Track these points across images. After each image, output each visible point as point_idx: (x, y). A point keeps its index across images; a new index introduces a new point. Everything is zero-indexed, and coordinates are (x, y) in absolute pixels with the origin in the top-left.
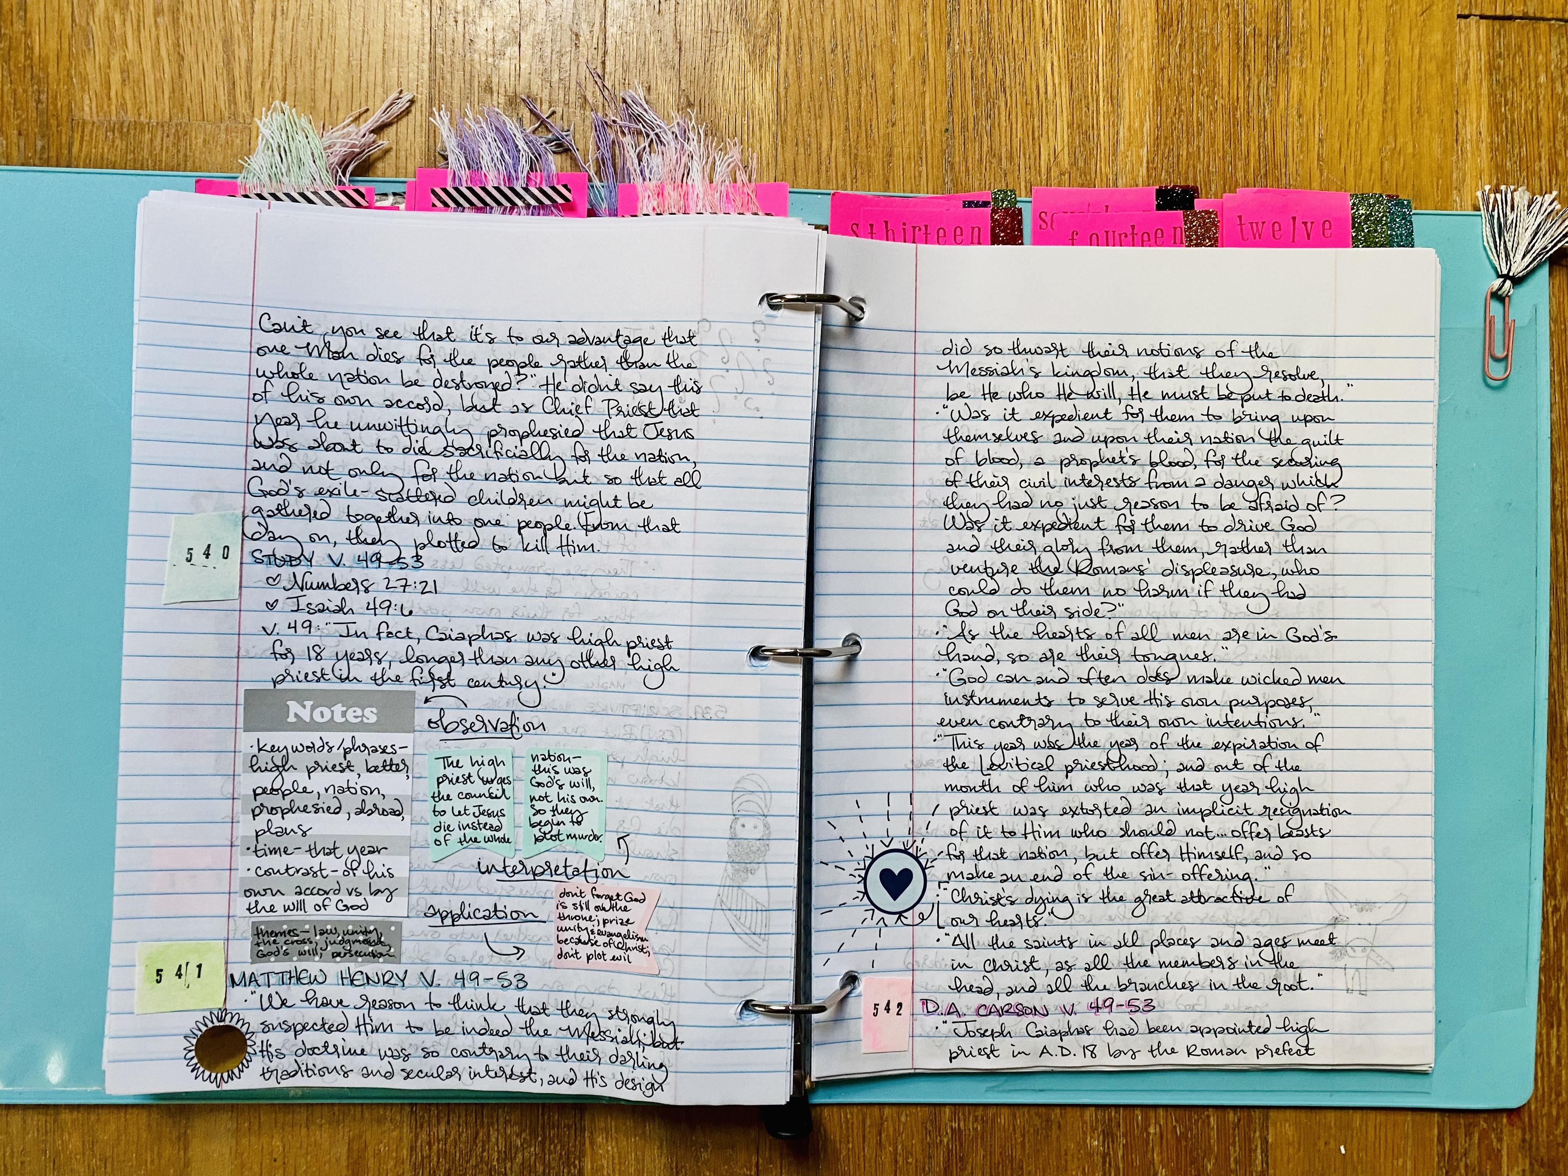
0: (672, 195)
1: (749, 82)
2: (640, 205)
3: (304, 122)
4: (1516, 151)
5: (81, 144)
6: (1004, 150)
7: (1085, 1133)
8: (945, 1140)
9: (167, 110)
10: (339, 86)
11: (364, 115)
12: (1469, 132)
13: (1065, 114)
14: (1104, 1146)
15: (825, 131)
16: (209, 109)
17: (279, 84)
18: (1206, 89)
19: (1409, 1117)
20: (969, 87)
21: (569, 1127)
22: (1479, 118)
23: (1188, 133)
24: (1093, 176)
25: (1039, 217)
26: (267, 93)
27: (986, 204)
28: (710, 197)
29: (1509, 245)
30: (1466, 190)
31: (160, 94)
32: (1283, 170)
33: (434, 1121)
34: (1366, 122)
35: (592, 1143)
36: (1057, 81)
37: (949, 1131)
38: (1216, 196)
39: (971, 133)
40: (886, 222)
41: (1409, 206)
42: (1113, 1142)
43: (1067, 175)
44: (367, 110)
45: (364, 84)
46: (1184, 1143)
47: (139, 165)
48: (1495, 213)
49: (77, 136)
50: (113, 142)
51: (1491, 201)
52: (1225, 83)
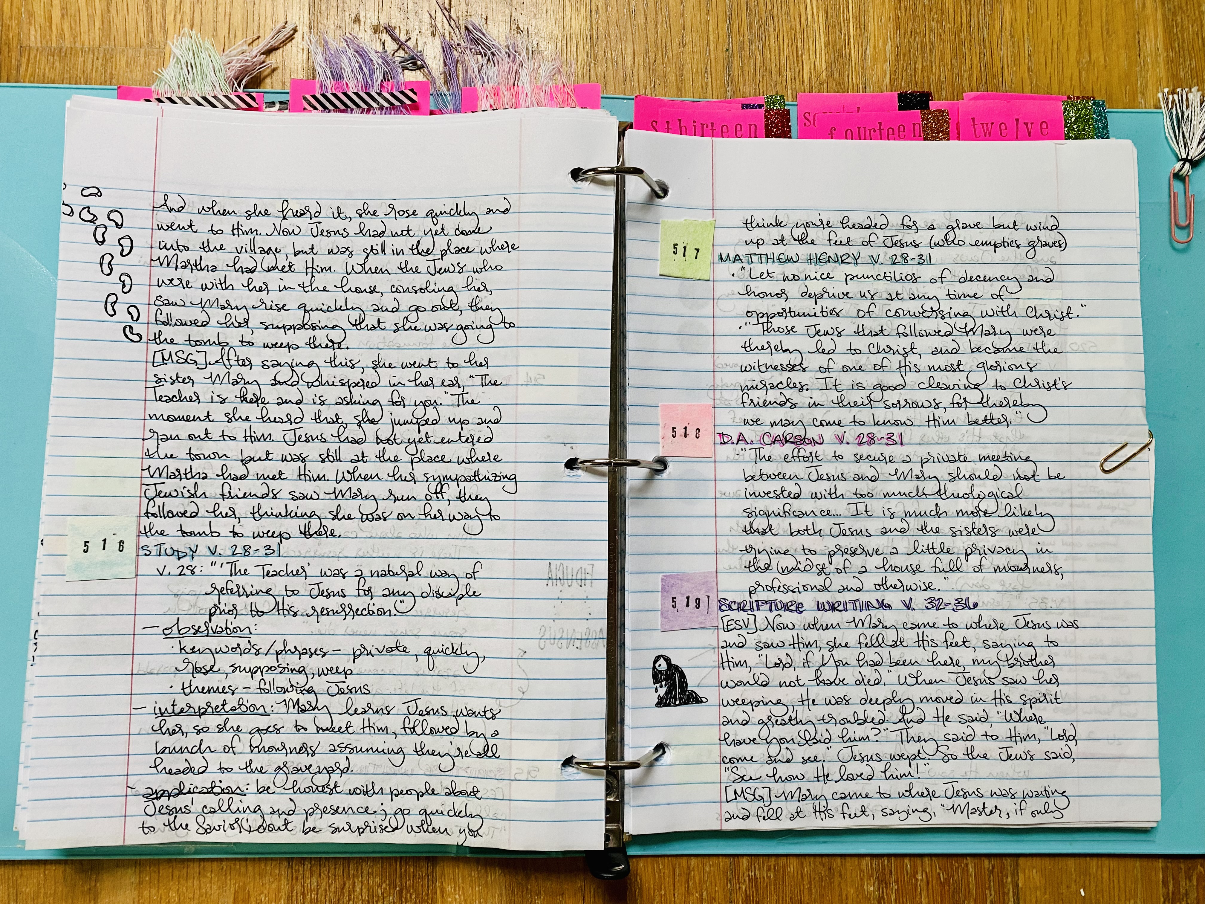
0: (506, 95)
1: (568, 13)
2: (479, 103)
3: (208, 45)
4: (1188, 63)
5: (28, 65)
6: (773, 65)
7: (862, 879)
8: (744, 887)
9: (97, 39)
10: (237, 19)
11: (257, 42)
12: (1148, 48)
13: (822, 38)
14: (879, 890)
15: (630, 50)
16: (131, 37)
17: (188, 17)
18: (936, 16)
19: (1138, 863)
20: (744, 16)
21: (422, 879)
22: (1156, 37)
23: (922, 50)
24: (846, 85)
25: (804, 117)
26: (178, 25)
27: (760, 106)
28: (537, 96)
29: (1187, 135)
30: (1149, 94)
31: (92, 26)
32: (1001, 80)
33: (308, 874)
34: (1065, 40)
35: (442, 892)
36: (815, 11)
37: (747, 879)
38: (946, 99)
39: (746, 53)
40: (680, 120)
41: (1103, 105)
42: (886, 888)
43: (825, 85)
44: (259, 37)
45: (256, 18)
46: (947, 888)
47: (74, 80)
48: (1174, 111)
49: (24, 60)
50: (53, 64)
51: (1170, 101)
52: (951, 11)
